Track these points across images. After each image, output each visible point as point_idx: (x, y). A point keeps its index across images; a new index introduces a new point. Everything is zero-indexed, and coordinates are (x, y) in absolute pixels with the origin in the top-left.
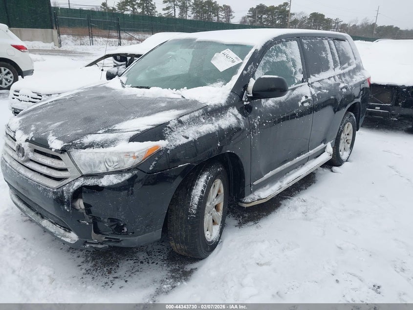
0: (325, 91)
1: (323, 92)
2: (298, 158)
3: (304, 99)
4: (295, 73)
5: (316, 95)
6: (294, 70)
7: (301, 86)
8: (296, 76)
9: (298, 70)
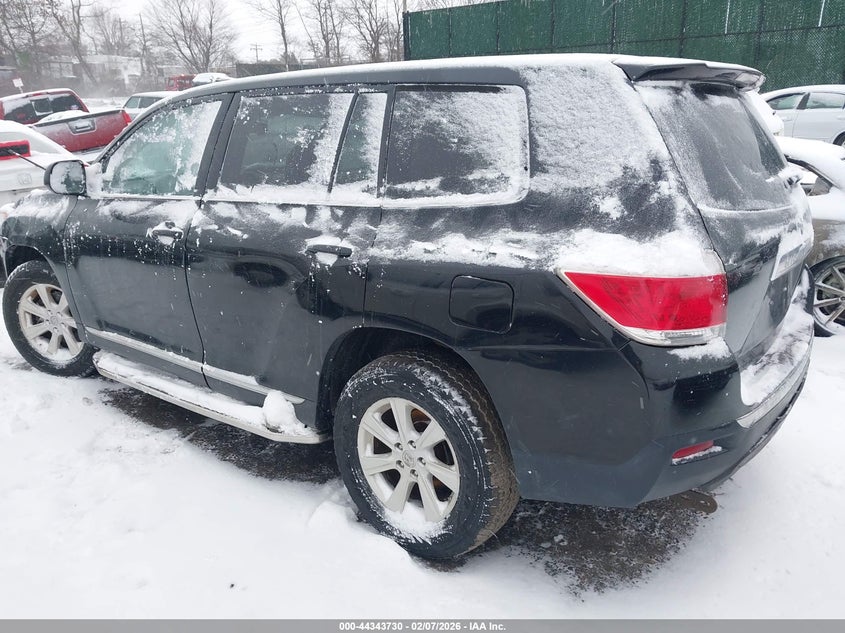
0: (239, 233)
1: (227, 232)
2: (171, 354)
3: (161, 227)
4: (181, 172)
5: (199, 231)
6: (179, 166)
7: (180, 200)
8: (181, 179)
9: (189, 166)
